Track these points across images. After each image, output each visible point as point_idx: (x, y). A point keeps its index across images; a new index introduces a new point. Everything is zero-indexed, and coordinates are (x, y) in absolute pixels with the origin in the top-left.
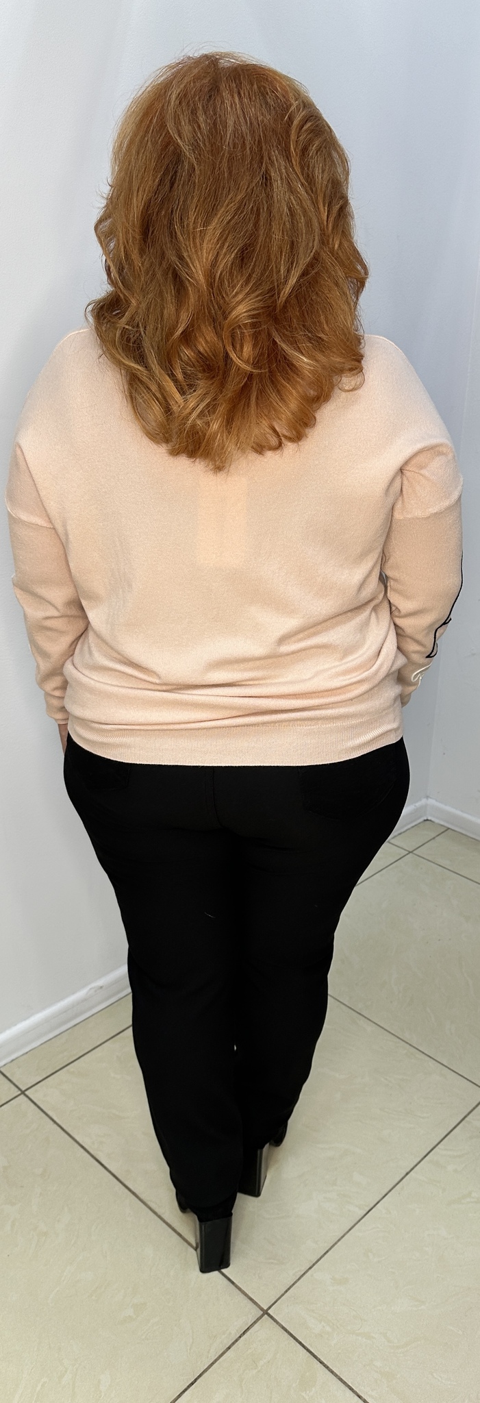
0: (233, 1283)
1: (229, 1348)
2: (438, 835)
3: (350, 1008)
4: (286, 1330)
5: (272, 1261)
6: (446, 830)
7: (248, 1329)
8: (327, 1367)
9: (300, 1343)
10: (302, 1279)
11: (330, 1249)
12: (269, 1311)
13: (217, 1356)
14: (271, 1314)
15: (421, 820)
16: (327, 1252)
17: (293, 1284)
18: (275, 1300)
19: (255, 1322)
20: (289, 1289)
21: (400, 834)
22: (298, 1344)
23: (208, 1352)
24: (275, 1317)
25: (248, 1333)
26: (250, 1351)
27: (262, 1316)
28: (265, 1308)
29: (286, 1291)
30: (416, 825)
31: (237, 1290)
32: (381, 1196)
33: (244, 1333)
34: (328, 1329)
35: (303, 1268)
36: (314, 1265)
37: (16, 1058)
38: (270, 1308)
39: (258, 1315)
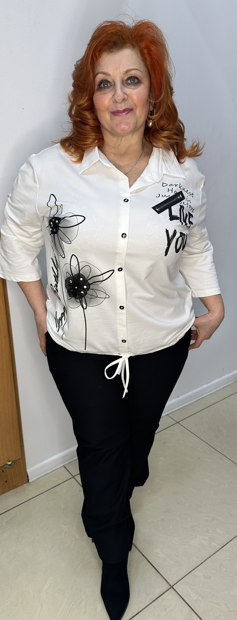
0: (158, 572)
1: (154, 601)
3: (221, 453)
4: (181, 596)
5: (176, 564)
7: (163, 593)
8: (198, 616)
9: (187, 603)
10: (190, 574)
11: (204, 562)
13: (149, 603)
14: (174, 588)
17: (185, 576)
18: (176, 582)
19: (166, 591)
20: (183, 578)
22: (186, 603)
23: (145, 601)
25: (163, 595)
26: (163, 603)
27: (170, 588)
31: (160, 575)
33: (162, 595)
34: (199, 598)
35: (190, 569)
36: (195, 568)
37: (72, 462)
38: (174, 585)
39: (168, 588)
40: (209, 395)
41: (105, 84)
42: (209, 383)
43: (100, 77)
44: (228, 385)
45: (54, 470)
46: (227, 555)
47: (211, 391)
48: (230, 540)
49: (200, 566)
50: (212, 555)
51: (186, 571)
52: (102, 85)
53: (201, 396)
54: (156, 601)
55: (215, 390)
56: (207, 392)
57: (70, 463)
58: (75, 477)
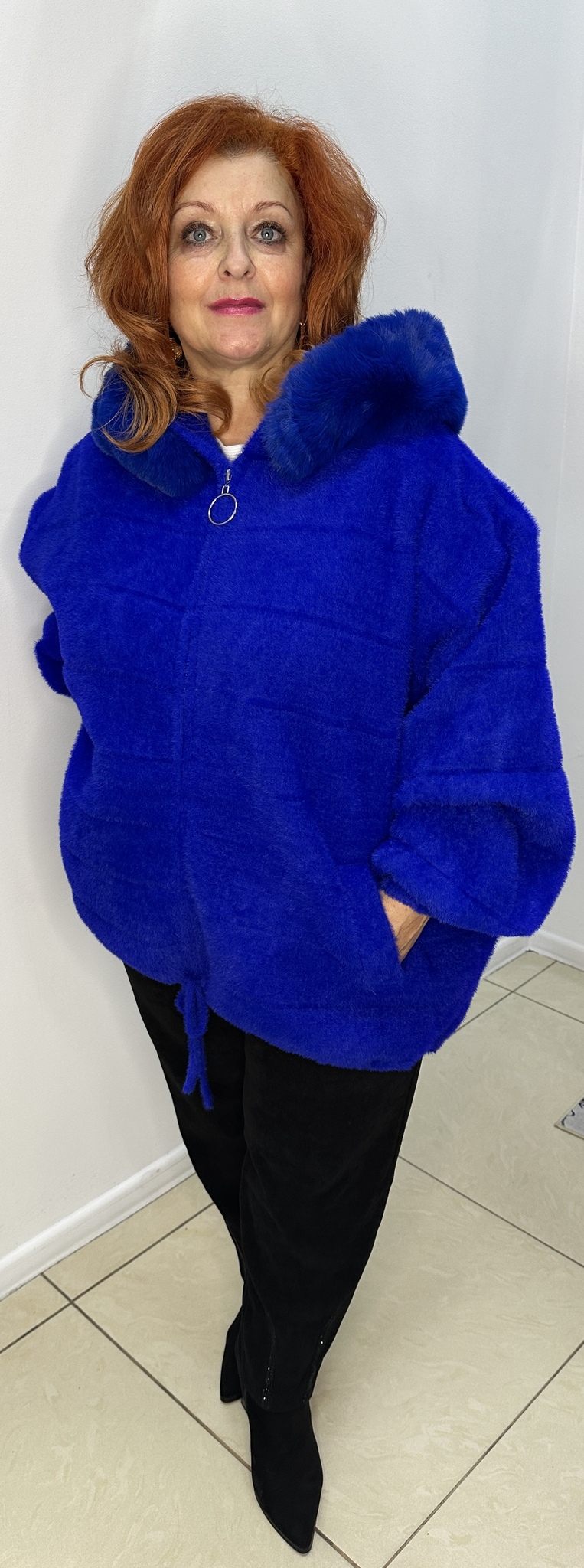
0: (331, 1544)
2: (545, 969)
5: (377, 1514)
6: (553, 964)
10: (415, 1537)
11: (447, 1498)
15: (523, 951)
17: (405, 1545)
21: (498, 970)
29: (397, 1554)
30: (516, 959)
31: (337, 1553)
35: (415, 1524)
36: (428, 1519)
37: (63, 1259)
41: (200, 232)
43: (187, 214)
45: (17, 1289)
46: (502, 1469)
48: (507, 1426)
50: (468, 1475)
51: (404, 1532)
52: (191, 237)
57: (58, 1263)
58: (76, 1302)
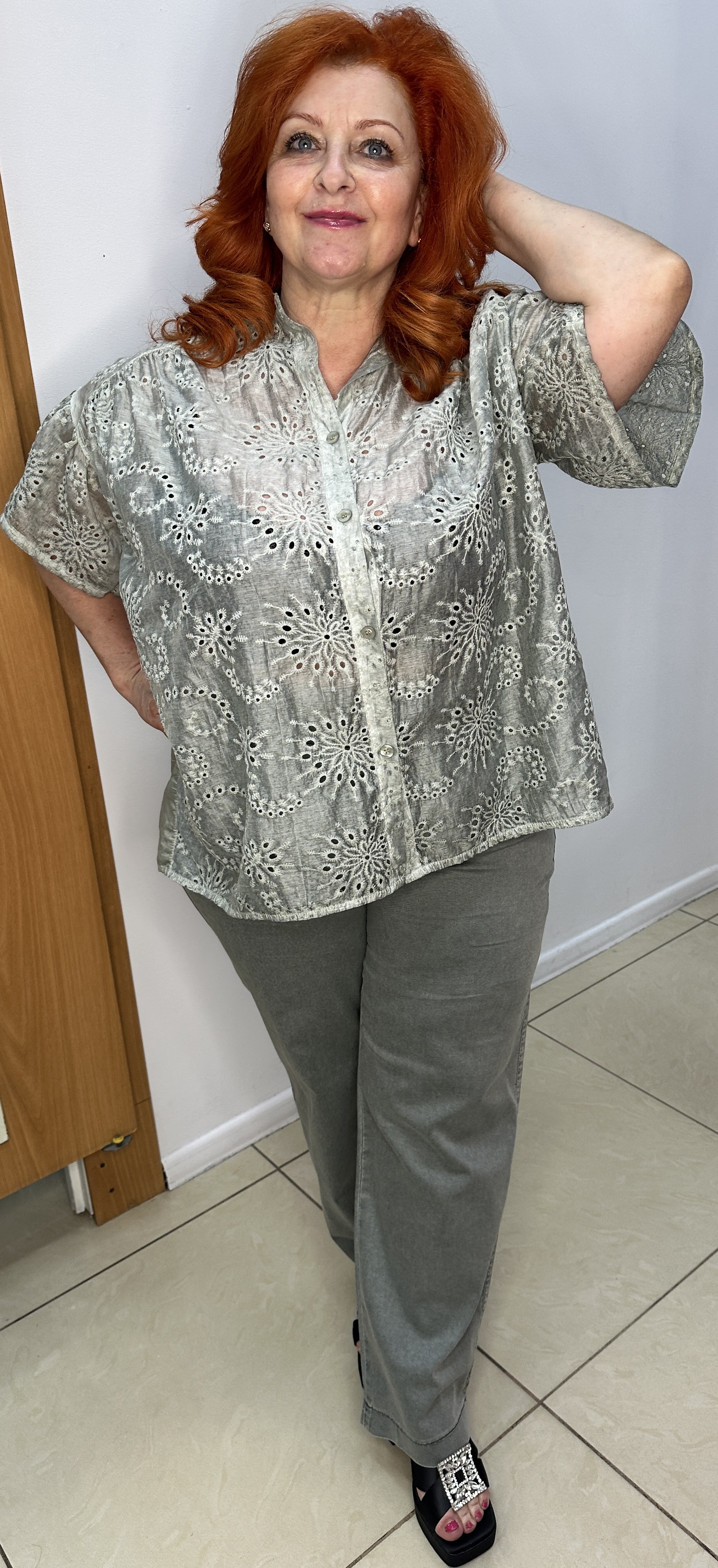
0: (504, 1371)
1: (500, 1438)
3: (637, 1087)
4: (564, 1423)
5: (549, 1350)
7: (521, 1419)
8: (609, 1463)
9: (579, 1437)
10: (581, 1370)
11: (613, 1340)
12: (545, 1402)
14: (547, 1405)
16: (610, 1342)
17: (573, 1375)
18: (551, 1390)
19: (529, 1413)
20: (566, 1380)
22: (577, 1438)
24: (550, 1407)
25: (521, 1424)
26: (524, 1443)
27: (538, 1406)
28: (540, 1399)
29: (564, 1382)
31: (509, 1378)
32: (672, 1286)
33: (517, 1423)
34: (611, 1423)
35: (582, 1361)
36: (596, 1356)
37: (272, 1134)
38: (545, 1398)
39: (533, 1406)
40: (596, 955)
41: (303, 142)
42: (594, 925)
43: (290, 126)
44: (643, 929)
45: (230, 1157)
46: (666, 1319)
47: (603, 944)
49: (605, 1350)
50: (633, 1323)
51: (573, 1365)
52: (295, 146)
53: (579, 957)
54: (505, 1438)
55: (612, 943)
56: (594, 949)
57: (267, 1136)
